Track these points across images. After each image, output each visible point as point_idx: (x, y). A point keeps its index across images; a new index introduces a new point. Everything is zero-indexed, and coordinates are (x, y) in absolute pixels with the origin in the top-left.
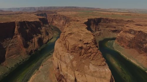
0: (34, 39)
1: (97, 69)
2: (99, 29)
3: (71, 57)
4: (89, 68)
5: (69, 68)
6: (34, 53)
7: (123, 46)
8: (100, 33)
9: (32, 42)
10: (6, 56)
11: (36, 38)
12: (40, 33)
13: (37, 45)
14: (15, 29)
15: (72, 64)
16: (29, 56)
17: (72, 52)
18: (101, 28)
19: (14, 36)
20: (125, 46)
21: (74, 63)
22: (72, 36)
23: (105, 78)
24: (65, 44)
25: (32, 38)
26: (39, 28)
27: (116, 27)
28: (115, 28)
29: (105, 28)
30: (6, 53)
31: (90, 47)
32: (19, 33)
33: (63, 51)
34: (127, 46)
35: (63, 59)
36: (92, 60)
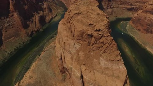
0: (34, 18)
1: (109, 66)
2: (112, 6)
3: (78, 46)
4: (99, 63)
5: (74, 60)
6: (35, 34)
7: (139, 30)
8: (112, 11)
9: (32, 22)
10: (3, 39)
11: (37, 16)
12: (42, 10)
13: (39, 25)
14: (9, 5)
15: (78, 56)
16: (30, 38)
17: (78, 40)
18: (114, 4)
19: (10, 15)
20: (141, 29)
21: (81, 54)
22: (80, 17)
23: (118, 77)
24: (70, 28)
25: (33, 16)
26: (40, 4)
27: (133, 5)
28: (131, 5)
29: (119, 5)
30: (3, 35)
31: (103, 36)
32: (15, 10)
33: (67, 37)
34: (145, 30)
35: (67, 47)
36: (104, 52)
